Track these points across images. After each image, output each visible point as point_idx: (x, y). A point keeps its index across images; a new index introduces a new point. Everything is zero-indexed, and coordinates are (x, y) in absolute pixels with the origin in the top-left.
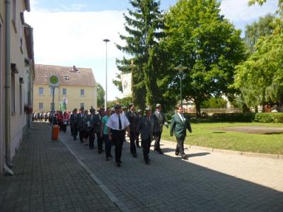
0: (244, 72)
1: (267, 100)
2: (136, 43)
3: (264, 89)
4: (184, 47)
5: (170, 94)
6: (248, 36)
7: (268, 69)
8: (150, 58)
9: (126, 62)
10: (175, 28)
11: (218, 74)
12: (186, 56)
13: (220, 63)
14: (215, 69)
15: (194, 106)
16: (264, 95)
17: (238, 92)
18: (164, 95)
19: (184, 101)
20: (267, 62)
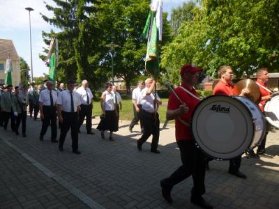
0: (170, 53)
2: (65, 15)
4: (115, 25)
5: (101, 71)
6: (173, 19)
7: (189, 52)
8: (81, 34)
10: (106, 4)
12: (117, 33)
14: (145, 48)
15: (124, 83)
17: (164, 70)
18: (96, 72)
19: (116, 79)
20: (188, 45)
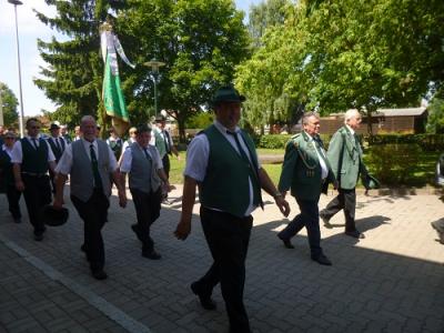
0: (248, 76)
1: (276, 118)
2: (76, 13)
3: (273, 101)
4: (159, 30)
5: (138, 106)
6: (253, 22)
7: (278, 74)
9: (57, 46)
11: (211, 76)
12: (163, 45)
13: (214, 60)
14: (207, 69)
15: (175, 126)
16: (272, 110)
18: (128, 108)
20: (276, 63)
